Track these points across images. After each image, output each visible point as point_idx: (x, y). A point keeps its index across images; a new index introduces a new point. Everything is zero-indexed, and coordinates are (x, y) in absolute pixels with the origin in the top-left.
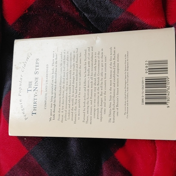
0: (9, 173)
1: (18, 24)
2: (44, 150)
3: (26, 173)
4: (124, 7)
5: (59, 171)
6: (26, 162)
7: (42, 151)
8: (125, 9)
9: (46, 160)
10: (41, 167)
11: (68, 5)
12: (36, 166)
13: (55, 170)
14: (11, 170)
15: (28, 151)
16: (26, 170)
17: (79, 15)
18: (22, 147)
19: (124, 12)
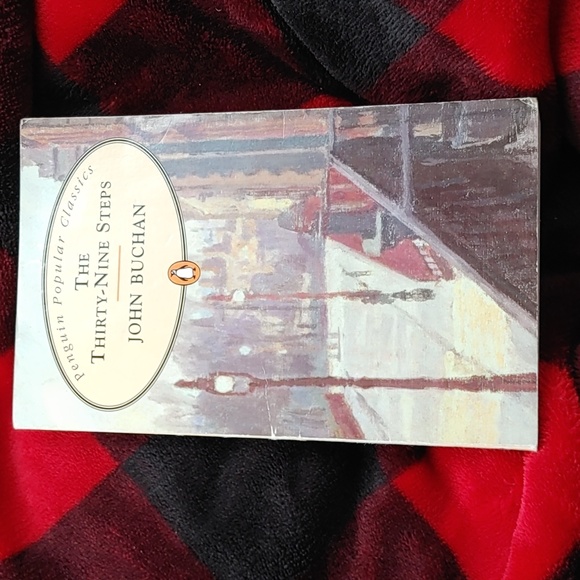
0: (55, 530)
1: (81, 61)
2: (167, 459)
3: (110, 533)
4: (429, 16)
5: (215, 528)
6: (111, 496)
7: (162, 464)
8: (431, 25)
9: (175, 493)
10: (159, 512)
11: (250, 6)
12: (143, 509)
13: (202, 524)
14: (60, 523)
15: (117, 464)
16: (109, 523)
17: (284, 39)
18: (99, 451)
19: (426, 33)
